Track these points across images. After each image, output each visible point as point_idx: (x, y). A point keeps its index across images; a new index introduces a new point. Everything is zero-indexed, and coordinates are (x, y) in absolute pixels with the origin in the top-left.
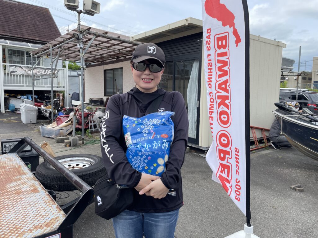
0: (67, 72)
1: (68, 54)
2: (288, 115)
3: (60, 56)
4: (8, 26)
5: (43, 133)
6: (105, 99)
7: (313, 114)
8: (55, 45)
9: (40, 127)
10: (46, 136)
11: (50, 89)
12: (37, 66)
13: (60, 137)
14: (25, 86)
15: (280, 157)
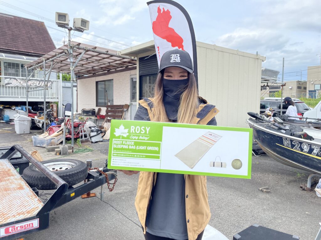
0: (61, 83)
1: (60, 67)
2: (259, 123)
3: (53, 69)
4: (3, 40)
5: (35, 142)
6: (97, 109)
7: (283, 122)
8: (48, 59)
9: (32, 137)
10: (38, 145)
11: (42, 100)
12: (31, 78)
13: (52, 146)
14: (20, 97)
15: (257, 163)
